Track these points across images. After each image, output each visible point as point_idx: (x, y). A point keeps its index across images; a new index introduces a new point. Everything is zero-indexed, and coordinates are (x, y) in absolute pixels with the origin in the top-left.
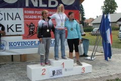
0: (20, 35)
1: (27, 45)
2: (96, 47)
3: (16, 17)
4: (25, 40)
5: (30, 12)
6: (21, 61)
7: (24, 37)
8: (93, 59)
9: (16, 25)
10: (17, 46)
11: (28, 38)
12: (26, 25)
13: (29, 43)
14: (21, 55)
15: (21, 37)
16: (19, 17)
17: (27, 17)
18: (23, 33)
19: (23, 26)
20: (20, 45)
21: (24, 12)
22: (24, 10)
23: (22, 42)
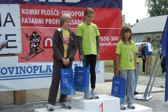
0: (13, 55)
1: (27, 74)
2: (153, 78)
3: (6, 21)
4: (23, 65)
5: (32, 12)
6: (15, 103)
7: (22, 59)
8: (147, 98)
9: (7, 36)
10: (8, 74)
12: (25, 35)
13: (30, 70)
14: (14, 92)
15: (16, 58)
16: (12, 21)
17: (26, 21)
18: (19, 50)
19: (19, 38)
20: (14, 74)
21: (21, 11)
22: (21, 8)
23: (17, 68)
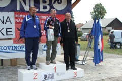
0: (10, 39)
1: (18, 50)
3: (7, 21)
4: (16, 45)
5: (21, 16)
6: (11, 65)
7: (15, 41)
9: (7, 29)
10: (8, 50)
11: (18, 42)
12: (17, 29)
13: (19, 48)
14: (11, 59)
15: (12, 41)
16: (10, 21)
17: (18, 21)
18: (14, 37)
19: (13, 30)
20: (11, 50)
21: (15, 16)
22: (15, 14)
23: (12, 46)
